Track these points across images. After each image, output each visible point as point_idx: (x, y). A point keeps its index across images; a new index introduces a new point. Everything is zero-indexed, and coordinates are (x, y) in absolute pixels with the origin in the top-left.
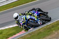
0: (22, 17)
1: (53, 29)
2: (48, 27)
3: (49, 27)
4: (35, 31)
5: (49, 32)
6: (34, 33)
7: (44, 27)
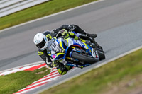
0: (56, 42)
1: (107, 78)
2: (96, 73)
3: (98, 74)
4: (65, 83)
5: (97, 85)
6: (63, 88)
7: (86, 73)
